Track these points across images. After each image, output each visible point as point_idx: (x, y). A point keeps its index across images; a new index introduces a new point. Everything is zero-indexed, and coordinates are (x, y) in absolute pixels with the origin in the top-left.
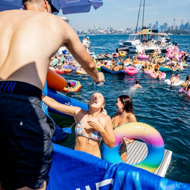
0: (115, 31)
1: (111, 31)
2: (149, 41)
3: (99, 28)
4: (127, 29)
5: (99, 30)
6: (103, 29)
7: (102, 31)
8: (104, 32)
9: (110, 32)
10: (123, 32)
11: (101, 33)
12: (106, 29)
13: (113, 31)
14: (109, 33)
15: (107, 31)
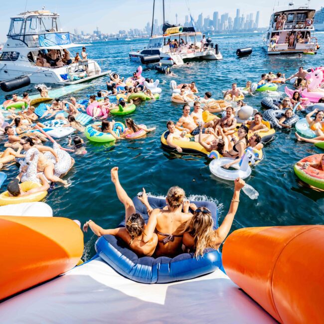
0: (105, 36)
1: (100, 36)
2: (181, 45)
3: (82, 32)
4: (120, 32)
5: (82, 37)
6: (88, 35)
7: (87, 37)
8: (90, 38)
9: (97, 38)
10: (116, 37)
11: (85, 40)
12: (92, 33)
13: (102, 36)
14: (97, 40)
15: (92, 36)
